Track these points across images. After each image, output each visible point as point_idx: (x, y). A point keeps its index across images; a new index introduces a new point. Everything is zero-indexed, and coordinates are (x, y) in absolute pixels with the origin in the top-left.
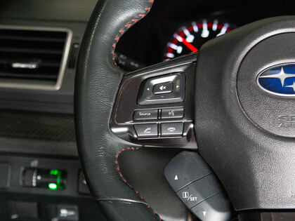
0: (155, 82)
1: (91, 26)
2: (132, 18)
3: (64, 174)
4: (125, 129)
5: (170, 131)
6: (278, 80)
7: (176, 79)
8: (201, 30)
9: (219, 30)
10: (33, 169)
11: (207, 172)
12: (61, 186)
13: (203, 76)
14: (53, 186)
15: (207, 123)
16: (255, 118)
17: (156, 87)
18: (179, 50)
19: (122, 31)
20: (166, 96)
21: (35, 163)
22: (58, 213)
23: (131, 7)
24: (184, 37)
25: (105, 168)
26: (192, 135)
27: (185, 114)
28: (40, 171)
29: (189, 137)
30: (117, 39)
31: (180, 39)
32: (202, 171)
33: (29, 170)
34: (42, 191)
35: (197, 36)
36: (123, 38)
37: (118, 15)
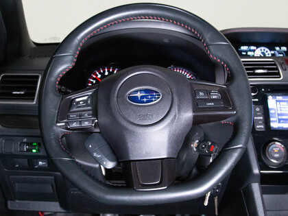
0: (77, 100)
1: (46, 72)
2: (66, 69)
3: (39, 145)
4: (64, 124)
5: (86, 124)
6: (137, 97)
7: (88, 98)
8: (104, 72)
9: (113, 71)
10: (24, 143)
11: (105, 143)
12: (38, 150)
13: (101, 96)
14: (34, 151)
15: (103, 119)
16: (126, 116)
17: (78, 102)
18: (94, 82)
19: (61, 76)
20: (83, 106)
21: (25, 140)
22: (38, 163)
23: (65, 64)
24: (97, 75)
25: (54, 144)
26: (97, 125)
27: (92, 115)
28: (28, 144)
29: (95, 126)
30: (59, 79)
31: (94, 76)
32: (103, 142)
33: (23, 143)
34: (29, 153)
35: (103, 75)
36: (62, 79)
37: (58, 68)
